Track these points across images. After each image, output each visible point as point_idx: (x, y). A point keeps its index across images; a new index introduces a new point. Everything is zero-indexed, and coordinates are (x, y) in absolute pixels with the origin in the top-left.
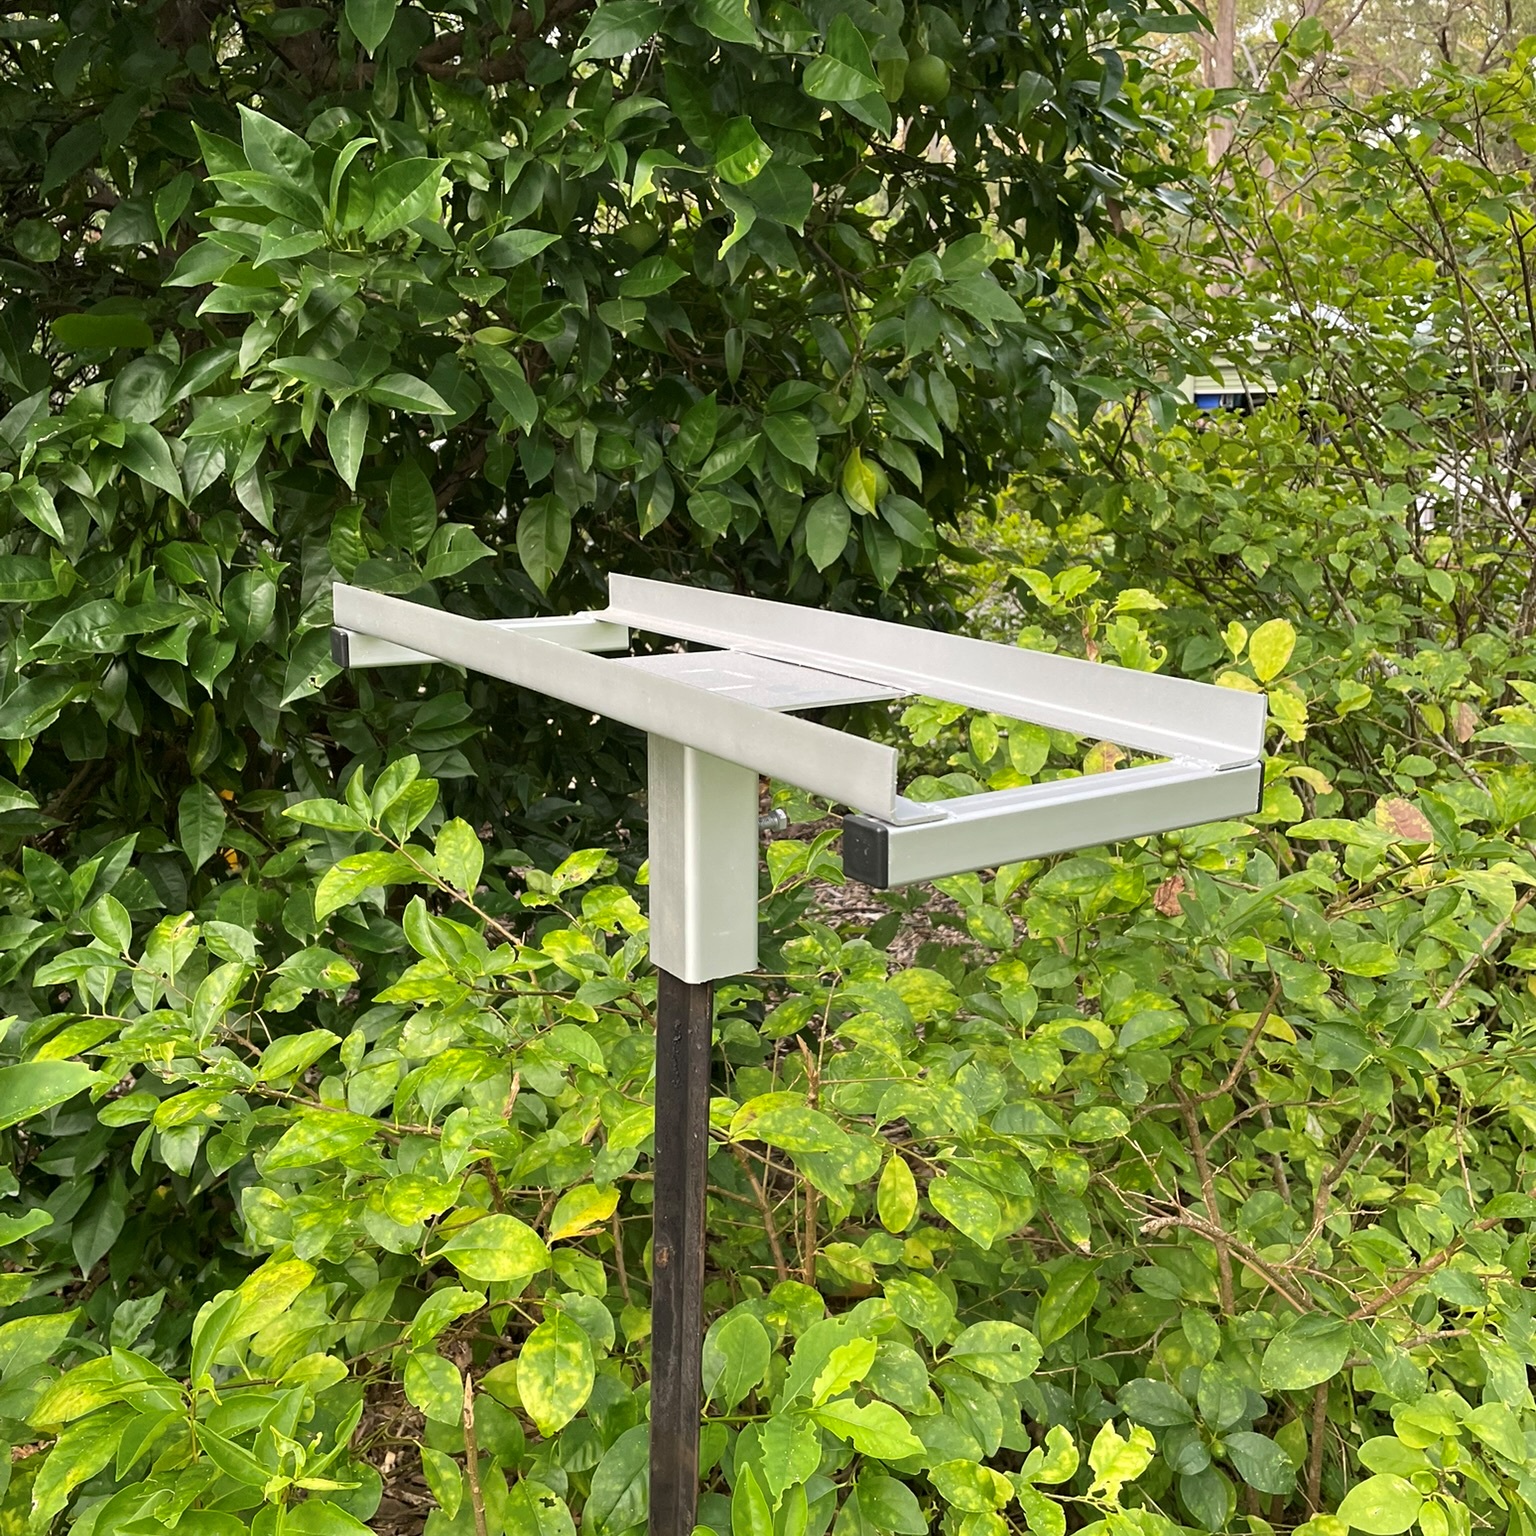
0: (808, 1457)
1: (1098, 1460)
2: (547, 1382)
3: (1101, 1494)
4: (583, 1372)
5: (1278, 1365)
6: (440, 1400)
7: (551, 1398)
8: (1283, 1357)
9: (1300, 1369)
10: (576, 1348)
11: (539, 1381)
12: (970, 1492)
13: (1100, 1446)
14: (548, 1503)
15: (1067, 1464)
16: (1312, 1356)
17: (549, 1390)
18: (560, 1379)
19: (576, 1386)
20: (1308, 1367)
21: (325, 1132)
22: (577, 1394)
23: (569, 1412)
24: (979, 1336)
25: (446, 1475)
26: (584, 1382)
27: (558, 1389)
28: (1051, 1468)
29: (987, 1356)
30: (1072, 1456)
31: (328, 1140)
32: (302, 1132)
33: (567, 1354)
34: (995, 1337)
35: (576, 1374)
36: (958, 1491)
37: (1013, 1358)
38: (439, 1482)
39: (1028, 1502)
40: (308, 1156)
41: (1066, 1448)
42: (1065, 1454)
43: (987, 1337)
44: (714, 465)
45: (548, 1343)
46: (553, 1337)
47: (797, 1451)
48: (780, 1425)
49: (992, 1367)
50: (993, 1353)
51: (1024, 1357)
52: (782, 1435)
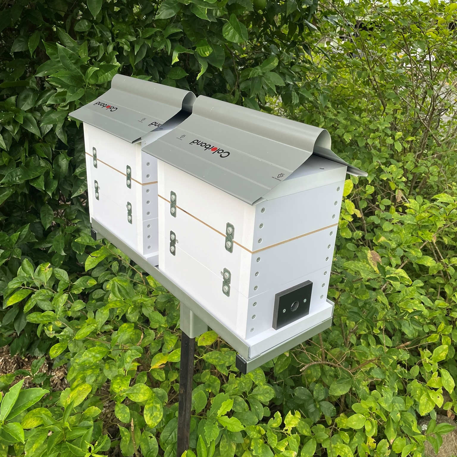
0: (216, 432)
1: (286, 421)
2: (151, 415)
3: (286, 430)
4: (160, 412)
5: (333, 389)
6: (124, 416)
7: (152, 419)
8: (334, 387)
9: (339, 390)
10: (158, 406)
11: (149, 415)
12: (254, 433)
13: (287, 418)
14: (151, 437)
15: (279, 421)
16: (342, 387)
17: (152, 417)
18: (155, 414)
19: (158, 416)
20: (341, 390)
21: (94, 353)
22: (159, 418)
23: (157, 423)
24: (259, 389)
25: (126, 433)
26: (160, 415)
27: (154, 417)
28: (275, 423)
29: (260, 394)
30: (280, 419)
31: (94, 356)
32: (87, 354)
33: (156, 407)
34: (263, 389)
35: (158, 413)
36: (252, 433)
37: (267, 395)
38: (124, 435)
39: (269, 434)
40: (90, 361)
41: (279, 417)
42: (279, 419)
43: (261, 389)
45: (151, 405)
46: (153, 403)
47: (213, 430)
48: (209, 423)
49: (262, 398)
50: (262, 394)
51: (270, 394)
52: (210, 426)
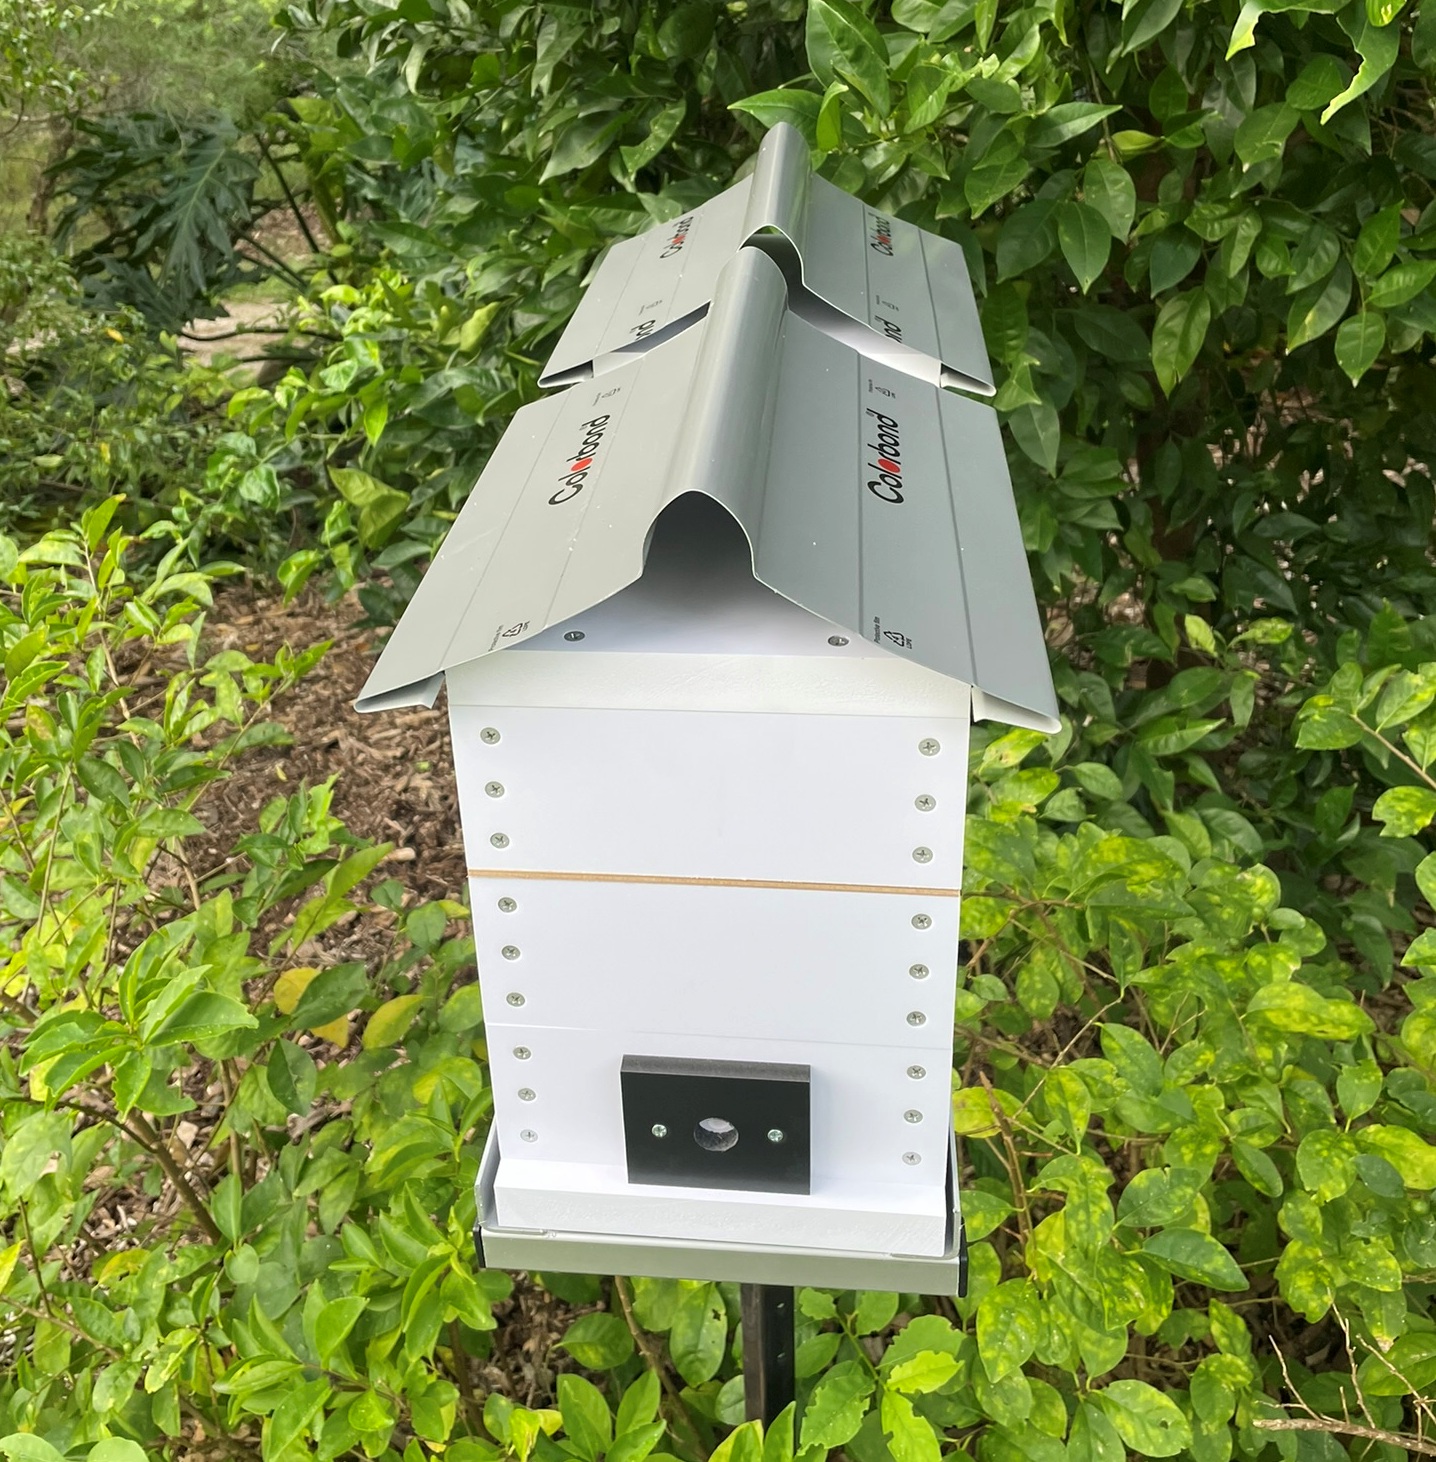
0: (847, 1429)
24: (1135, 1393)
29: (1131, 1414)
34: (1147, 1402)
37: (1153, 1432)
43: (1142, 1398)
44: (1390, 284)
47: (843, 1416)
48: (848, 1387)
49: (1130, 1429)
50: (1139, 1416)
51: (1168, 1437)
52: (841, 1397)
